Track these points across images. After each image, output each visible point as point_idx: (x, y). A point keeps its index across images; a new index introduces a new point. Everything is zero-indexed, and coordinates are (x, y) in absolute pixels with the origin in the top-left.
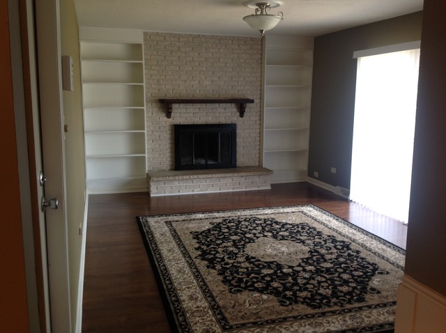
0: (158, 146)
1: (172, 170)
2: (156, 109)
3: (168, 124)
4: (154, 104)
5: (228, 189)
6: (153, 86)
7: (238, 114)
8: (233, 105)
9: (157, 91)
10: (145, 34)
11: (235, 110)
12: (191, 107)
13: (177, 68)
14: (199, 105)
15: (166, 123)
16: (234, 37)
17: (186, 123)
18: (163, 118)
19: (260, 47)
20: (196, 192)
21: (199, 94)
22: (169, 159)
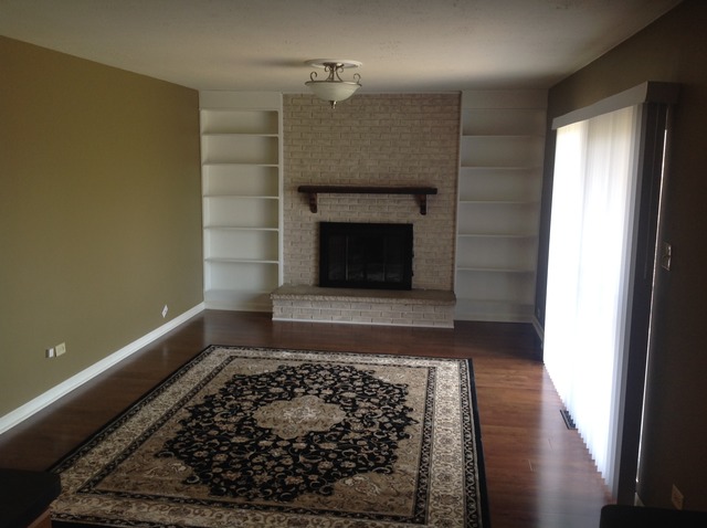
0: (298, 251)
1: (317, 286)
2: (297, 200)
3: (313, 221)
4: (295, 193)
5: (384, 321)
6: (294, 168)
7: (418, 210)
8: (410, 197)
9: (299, 175)
10: (285, 97)
11: (413, 204)
12: (346, 198)
13: (329, 144)
14: (358, 196)
15: (310, 219)
16: (414, 95)
17: (339, 221)
18: (307, 212)
19: (456, 108)
20: (335, 321)
21: (358, 179)
22: (313, 270)
